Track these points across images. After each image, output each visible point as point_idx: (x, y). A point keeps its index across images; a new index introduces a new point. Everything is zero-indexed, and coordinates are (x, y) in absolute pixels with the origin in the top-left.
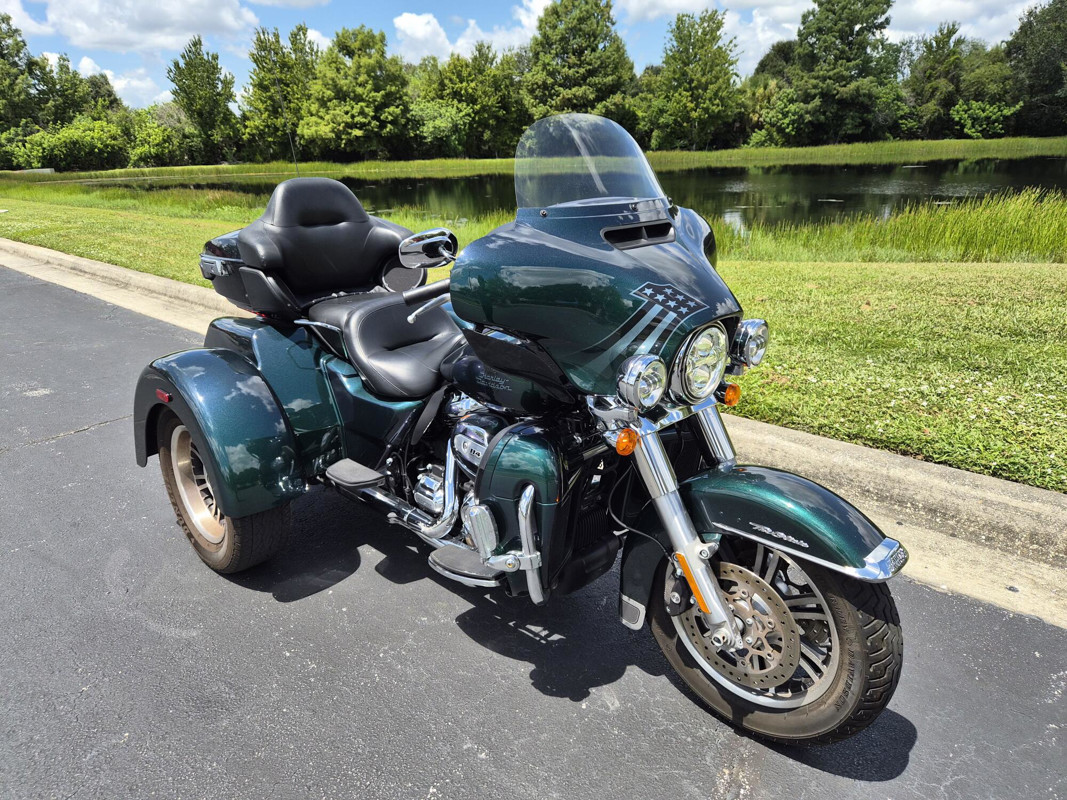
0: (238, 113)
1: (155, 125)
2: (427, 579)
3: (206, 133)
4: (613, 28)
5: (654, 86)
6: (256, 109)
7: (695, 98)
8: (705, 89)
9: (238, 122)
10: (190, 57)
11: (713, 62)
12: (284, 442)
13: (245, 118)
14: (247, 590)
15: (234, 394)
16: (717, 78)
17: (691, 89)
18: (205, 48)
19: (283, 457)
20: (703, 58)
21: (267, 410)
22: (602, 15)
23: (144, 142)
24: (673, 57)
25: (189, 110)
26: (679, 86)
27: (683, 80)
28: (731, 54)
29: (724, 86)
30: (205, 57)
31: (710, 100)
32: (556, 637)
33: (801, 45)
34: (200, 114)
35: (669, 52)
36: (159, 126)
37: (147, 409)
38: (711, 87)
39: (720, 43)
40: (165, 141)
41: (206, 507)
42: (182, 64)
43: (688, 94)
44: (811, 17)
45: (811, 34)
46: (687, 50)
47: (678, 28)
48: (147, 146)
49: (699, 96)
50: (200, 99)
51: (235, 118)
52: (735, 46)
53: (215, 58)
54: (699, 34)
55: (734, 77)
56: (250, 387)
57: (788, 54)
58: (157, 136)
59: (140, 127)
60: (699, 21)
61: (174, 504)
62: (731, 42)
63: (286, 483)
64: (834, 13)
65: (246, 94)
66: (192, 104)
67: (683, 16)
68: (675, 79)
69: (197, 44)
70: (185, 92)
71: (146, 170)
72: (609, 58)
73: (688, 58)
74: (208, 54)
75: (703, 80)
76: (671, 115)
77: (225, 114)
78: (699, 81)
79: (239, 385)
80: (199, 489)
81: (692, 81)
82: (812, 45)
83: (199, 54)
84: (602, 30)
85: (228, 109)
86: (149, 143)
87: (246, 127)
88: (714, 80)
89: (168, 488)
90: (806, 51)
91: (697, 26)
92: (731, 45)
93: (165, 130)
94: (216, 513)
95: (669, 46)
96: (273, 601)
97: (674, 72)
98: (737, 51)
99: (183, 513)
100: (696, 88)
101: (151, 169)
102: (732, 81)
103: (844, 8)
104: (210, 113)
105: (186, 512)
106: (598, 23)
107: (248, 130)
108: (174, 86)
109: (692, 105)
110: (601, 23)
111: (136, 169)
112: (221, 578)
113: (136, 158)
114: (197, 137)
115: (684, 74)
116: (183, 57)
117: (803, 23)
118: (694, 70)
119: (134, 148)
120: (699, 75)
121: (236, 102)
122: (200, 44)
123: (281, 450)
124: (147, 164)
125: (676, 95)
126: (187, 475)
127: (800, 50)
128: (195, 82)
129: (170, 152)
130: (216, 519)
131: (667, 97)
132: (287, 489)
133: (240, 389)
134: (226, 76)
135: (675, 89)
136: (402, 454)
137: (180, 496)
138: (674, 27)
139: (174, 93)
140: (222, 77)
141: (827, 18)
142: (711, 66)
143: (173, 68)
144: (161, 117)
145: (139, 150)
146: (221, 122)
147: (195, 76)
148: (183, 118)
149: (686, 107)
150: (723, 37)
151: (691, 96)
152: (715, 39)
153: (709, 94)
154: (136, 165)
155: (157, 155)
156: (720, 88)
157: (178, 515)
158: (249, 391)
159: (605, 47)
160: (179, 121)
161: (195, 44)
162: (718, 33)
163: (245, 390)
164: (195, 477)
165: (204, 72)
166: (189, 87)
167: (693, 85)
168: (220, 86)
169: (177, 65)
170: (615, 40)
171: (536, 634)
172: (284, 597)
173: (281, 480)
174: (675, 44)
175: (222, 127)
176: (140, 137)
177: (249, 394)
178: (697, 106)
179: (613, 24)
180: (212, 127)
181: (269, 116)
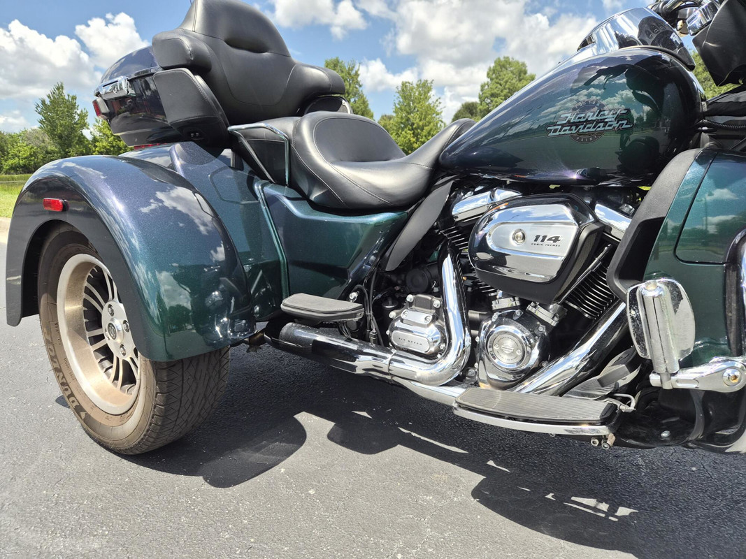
0: (89, 137)
1: (25, 145)
2: (399, 446)
3: (64, 151)
4: (360, 89)
5: (388, 127)
6: (104, 134)
7: (415, 135)
8: (422, 130)
9: (89, 143)
10: (54, 98)
11: (426, 112)
12: (221, 273)
13: (95, 140)
14: (165, 474)
15: (153, 206)
16: (430, 123)
17: (413, 129)
18: (65, 92)
19: (222, 292)
20: (420, 110)
21: (199, 232)
22: (353, 80)
23: (15, 156)
24: (401, 109)
25: (52, 134)
26: (405, 127)
27: (406, 123)
28: (438, 108)
29: (434, 128)
30: (66, 98)
31: (425, 136)
32: (623, 511)
33: (481, 104)
34: (60, 137)
35: (397, 105)
36: (27, 145)
37: (28, 236)
38: (426, 128)
39: (430, 101)
40: (31, 156)
41: (102, 372)
42: (48, 102)
43: (411, 132)
44: (486, 87)
45: (487, 97)
46: (409, 105)
47: (403, 90)
48: (17, 159)
49: (418, 134)
50: (61, 126)
51: (87, 140)
52: (440, 103)
53: (74, 98)
54: (417, 94)
55: (440, 123)
56: (174, 199)
57: (472, 110)
58: (25, 152)
59: (13, 145)
60: (416, 86)
61: (57, 370)
62: (437, 101)
63: (224, 327)
64: (501, 85)
65: (97, 124)
66: (54, 130)
67: (406, 83)
68: (402, 123)
69: (60, 88)
70: (50, 121)
71: (16, 176)
72: (358, 108)
73: (410, 110)
74: (69, 96)
75: (421, 124)
76: (400, 145)
77: (79, 137)
78: (418, 124)
79: (160, 195)
80: (92, 348)
81: (413, 124)
82: (487, 104)
83: (61, 95)
84: (353, 89)
85: (82, 134)
86: (19, 157)
87: (96, 147)
88: (427, 124)
89: (49, 350)
90: (485, 108)
91: (414, 90)
92: (437, 103)
93: (32, 148)
94: (116, 378)
95: (397, 102)
96: (207, 486)
97: (402, 118)
98: (441, 106)
99: (69, 380)
100: (416, 129)
101: (19, 175)
102: (439, 125)
103: (506, 82)
104: (68, 136)
105: (74, 379)
106: (350, 85)
107: (97, 149)
108: (40, 117)
109: (414, 140)
110: (352, 85)
111: (7, 176)
112: (125, 462)
113: (8, 167)
114: (57, 153)
115: (408, 120)
116: (49, 97)
117: (482, 90)
118: (415, 118)
119: (6, 161)
120: (418, 120)
121: (88, 128)
122: (62, 89)
123: (219, 283)
124: (16, 172)
125: (403, 133)
126: (76, 331)
127: (481, 107)
128: (57, 114)
129: (35, 163)
130: (116, 385)
131: (397, 134)
132: (225, 336)
133: (161, 201)
134: (82, 111)
135: (403, 129)
136: (368, 286)
137: (66, 359)
138: (400, 89)
139: (41, 122)
140: (79, 112)
141: (496, 87)
142: (425, 115)
143: (40, 104)
144: (29, 139)
145: (10, 162)
146: (77, 143)
147: (57, 110)
148: (47, 139)
149: (410, 141)
150: (432, 97)
151: (413, 134)
152: (427, 98)
153: (425, 133)
154: (7, 172)
155: (25, 166)
156: (431, 129)
157: (63, 384)
158: (174, 204)
159: (355, 101)
160: (43, 141)
161: (58, 89)
162: (429, 94)
163: (168, 203)
164: (88, 334)
165: (65, 108)
166: (52, 118)
167: (414, 127)
168: (77, 117)
169: (43, 102)
170: (361, 97)
171: (595, 509)
172: (220, 481)
173: (218, 323)
174: (401, 100)
175: (77, 146)
176: (11, 152)
177: (175, 209)
178: (417, 140)
179: (360, 86)
180: (70, 146)
181: (114, 139)
